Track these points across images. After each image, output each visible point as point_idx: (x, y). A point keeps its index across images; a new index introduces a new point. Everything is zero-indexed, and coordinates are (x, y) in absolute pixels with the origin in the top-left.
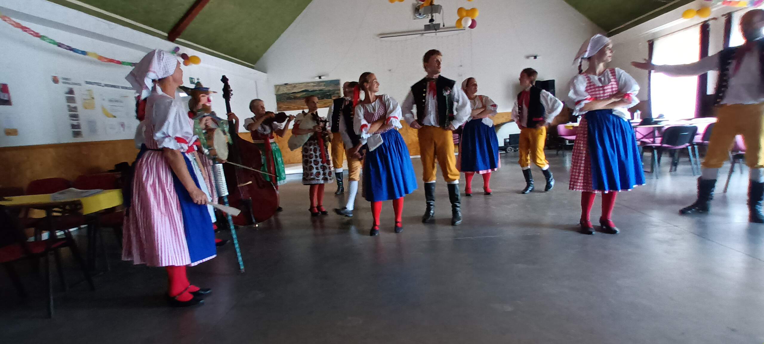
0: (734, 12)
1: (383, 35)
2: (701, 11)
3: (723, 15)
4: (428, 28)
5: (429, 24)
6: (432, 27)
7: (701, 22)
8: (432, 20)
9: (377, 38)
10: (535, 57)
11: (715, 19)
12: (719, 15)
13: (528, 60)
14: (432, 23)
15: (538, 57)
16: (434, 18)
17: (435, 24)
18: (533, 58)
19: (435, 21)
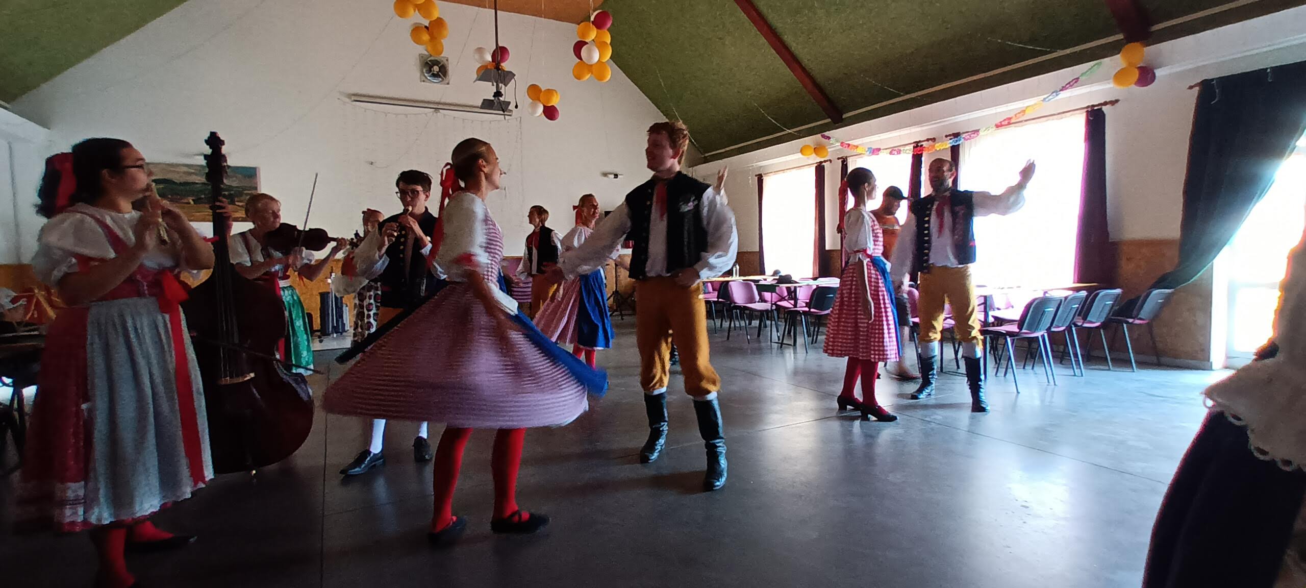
0: (849, 156)
1: (358, 98)
2: (818, 149)
3: (838, 159)
4: (488, 105)
5: (493, 98)
6: (496, 104)
7: (816, 162)
8: (498, 94)
9: (347, 100)
10: (616, 176)
11: (830, 161)
12: (833, 157)
13: (605, 178)
14: (499, 99)
15: (619, 176)
16: (502, 91)
17: (504, 102)
18: (613, 176)
19: (503, 97)
